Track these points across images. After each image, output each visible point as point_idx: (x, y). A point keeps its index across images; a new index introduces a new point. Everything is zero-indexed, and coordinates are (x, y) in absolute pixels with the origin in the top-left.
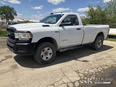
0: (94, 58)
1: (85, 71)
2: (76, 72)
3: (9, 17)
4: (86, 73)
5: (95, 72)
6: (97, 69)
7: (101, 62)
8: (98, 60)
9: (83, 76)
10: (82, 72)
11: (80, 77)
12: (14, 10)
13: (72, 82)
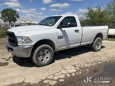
0: (90, 56)
1: (81, 65)
2: (73, 66)
3: (11, 19)
4: (82, 66)
5: (89, 66)
6: (92, 63)
7: (96, 58)
8: (94, 57)
9: (79, 69)
10: (78, 66)
11: (76, 69)
12: (17, 13)
13: (69, 73)
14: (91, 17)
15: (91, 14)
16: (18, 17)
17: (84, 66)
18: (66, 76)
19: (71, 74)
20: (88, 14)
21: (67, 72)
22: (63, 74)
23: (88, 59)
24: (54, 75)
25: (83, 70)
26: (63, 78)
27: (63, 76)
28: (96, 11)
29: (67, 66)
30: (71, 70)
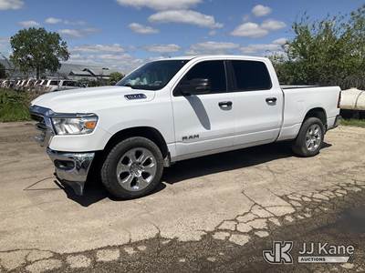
0: (322, 170)
1: (303, 196)
3: (43, 62)
5: (328, 199)
6: (333, 192)
8: (334, 175)
9: (300, 205)
10: (296, 198)
11: (294, 207)
12: (61, 42)
13: (276, 217)
14: (303, 54)
15: (304, 45)
16: (66, 54)
17: (311, 198)
18: (268, 223)
19: (282, 218)
20: (295, 45)
21: (269, 215)
22: (259, 218)
23: (318, 181)
24: (235, 220)
25: (313, 209)
26: (264, 230)
27: (260, 224)
28: (319, 37)
29: (263, 199)
30: (279, 208)
